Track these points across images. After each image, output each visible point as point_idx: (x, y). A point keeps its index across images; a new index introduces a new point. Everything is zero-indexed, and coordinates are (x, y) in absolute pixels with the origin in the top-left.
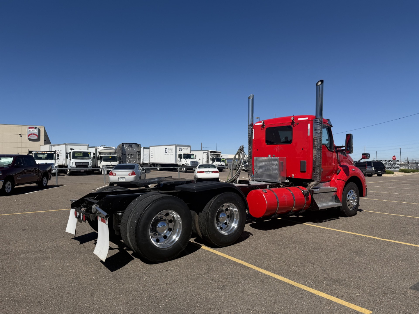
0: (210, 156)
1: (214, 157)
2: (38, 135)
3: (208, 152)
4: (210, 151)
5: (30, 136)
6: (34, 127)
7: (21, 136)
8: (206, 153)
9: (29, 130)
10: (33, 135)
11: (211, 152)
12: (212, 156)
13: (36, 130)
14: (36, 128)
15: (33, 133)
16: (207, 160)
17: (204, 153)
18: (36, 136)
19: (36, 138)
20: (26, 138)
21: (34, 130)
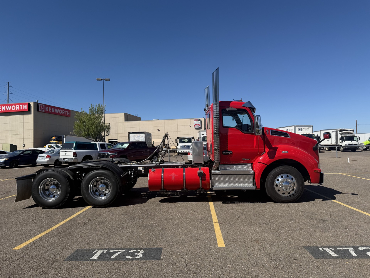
0: (339, 134)
1: (344, 136)
2: (200, 125)
3: (337, 131)
4: (339, 129)
5: (195, 126)
6: (198, 119)
7: (190, 126)
8: (335, 132)
9: (195, 122)
10: (197, 125)
11: (341, 131)
12: (342, 135)
13: (199, 121)
14: (199, 120)
15: (197, 124)
16: (336, 139)
17: (333, 132)
18: (199, 126)
19: (199, 127)
20: (193, 127)
21: (198, 121)
